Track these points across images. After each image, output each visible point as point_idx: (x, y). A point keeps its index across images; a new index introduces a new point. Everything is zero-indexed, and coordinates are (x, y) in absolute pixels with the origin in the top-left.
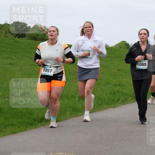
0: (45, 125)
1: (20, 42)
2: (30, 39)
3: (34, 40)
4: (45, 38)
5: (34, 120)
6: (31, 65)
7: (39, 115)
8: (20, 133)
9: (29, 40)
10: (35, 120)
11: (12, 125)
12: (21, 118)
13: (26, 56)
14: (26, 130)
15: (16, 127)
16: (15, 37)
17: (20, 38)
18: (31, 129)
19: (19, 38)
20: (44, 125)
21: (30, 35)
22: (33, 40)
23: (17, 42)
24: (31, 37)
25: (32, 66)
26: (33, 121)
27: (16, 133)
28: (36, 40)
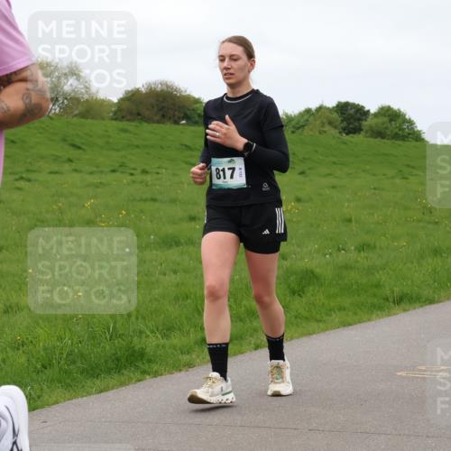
0: (408, 310)
1: (351, 142)
2: (372, 136)
3: (379, 139)
4: (400, 132)
5: (384, 299)
6: (375, 189)
7: (395, 288)
8: (358, 326)
9: (369, 139)
10: (387, 299)
11: (341, 309)
12: (359, 295)
13: (364, 171)
14: (369, 320)
15: (350, 313)
16: (340, 133)
17: (351, 135)
18: (380, 318)
19: (347, 134)
20: (405, 310)
21: (371, 127)
22: (376, 138)
23: (345, 143)
24: (372, 131)
25: (377, 191)
26: (382, 301)
27: (350, 325)
28: (383, 138)
